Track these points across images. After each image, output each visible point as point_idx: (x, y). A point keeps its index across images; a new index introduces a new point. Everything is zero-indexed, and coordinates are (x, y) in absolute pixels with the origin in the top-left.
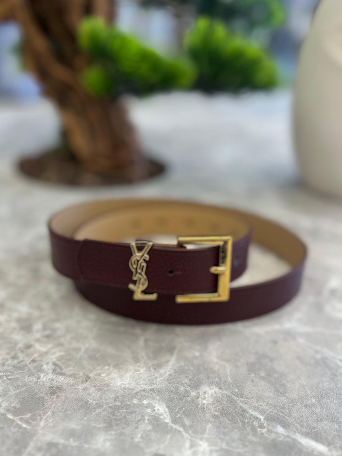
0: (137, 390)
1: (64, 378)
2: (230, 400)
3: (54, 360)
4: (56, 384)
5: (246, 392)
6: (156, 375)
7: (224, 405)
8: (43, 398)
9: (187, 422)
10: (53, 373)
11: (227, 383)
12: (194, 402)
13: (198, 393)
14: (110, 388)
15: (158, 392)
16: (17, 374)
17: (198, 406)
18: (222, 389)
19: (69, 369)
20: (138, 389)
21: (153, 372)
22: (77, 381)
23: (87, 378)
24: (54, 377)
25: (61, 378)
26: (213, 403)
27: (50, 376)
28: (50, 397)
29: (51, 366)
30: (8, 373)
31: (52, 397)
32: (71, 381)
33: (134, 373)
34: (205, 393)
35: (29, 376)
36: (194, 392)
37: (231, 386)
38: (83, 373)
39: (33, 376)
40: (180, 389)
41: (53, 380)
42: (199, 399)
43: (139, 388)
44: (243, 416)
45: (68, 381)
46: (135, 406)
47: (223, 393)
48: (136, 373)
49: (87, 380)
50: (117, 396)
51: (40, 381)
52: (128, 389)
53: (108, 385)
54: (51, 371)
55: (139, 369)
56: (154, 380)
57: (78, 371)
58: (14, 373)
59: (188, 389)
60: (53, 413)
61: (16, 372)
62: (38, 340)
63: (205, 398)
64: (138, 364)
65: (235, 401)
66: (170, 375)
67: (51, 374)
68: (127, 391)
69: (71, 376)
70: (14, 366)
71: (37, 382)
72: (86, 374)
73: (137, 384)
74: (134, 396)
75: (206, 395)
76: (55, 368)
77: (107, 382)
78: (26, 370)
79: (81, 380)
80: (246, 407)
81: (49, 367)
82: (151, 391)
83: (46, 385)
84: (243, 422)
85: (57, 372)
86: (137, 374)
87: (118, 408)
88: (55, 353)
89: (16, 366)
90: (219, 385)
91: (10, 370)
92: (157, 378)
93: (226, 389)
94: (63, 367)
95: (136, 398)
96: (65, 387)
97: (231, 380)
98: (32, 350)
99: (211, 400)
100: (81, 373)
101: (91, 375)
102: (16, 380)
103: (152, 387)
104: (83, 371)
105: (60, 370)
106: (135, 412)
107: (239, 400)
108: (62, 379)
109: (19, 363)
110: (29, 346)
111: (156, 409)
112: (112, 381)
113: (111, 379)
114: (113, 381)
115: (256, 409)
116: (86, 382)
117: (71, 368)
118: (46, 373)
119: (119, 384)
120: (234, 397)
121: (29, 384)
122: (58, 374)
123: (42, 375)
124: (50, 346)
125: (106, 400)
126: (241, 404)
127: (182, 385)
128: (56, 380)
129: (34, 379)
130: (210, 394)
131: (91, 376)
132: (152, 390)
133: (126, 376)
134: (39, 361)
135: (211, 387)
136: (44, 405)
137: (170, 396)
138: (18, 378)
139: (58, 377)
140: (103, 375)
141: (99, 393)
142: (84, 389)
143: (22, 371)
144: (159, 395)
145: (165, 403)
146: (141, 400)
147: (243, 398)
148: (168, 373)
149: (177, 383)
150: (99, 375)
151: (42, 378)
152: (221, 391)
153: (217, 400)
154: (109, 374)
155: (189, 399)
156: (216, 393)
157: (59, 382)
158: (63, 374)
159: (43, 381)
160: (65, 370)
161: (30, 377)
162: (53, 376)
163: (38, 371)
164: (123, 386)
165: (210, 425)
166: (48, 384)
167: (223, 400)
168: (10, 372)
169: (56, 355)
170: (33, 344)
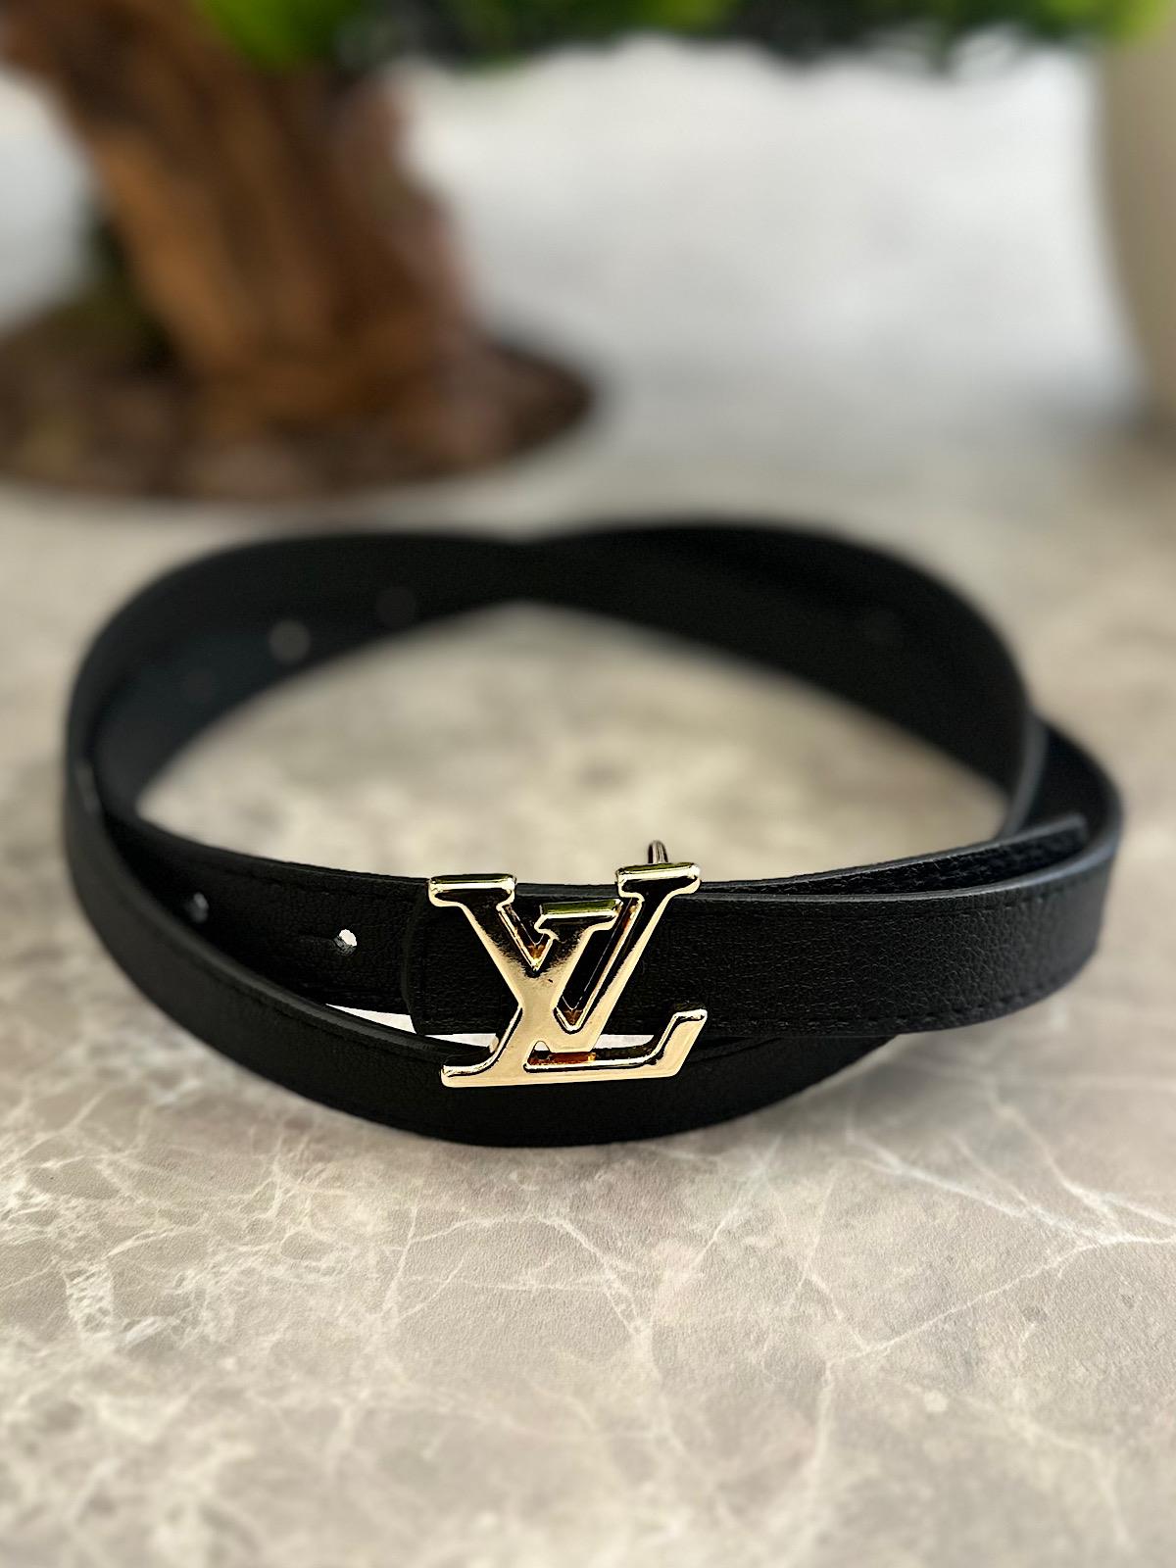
3: (207, 1490)
6: (751, 1546)
19: (291, 1543)
21: (733, 1531)
29: (192, 1533)
33: (634, 1544)
48: (642, 1543)
55: (660, 1519)
57: (344, 1552)
62: (100, 1377)
64: (648, 1488)
76: (217, 1541)
81: (184, 1539)
86: (653, 1547)
88: (203, 1451)
94: (261, 1533)
97: (1132, 1540)
98: (81, 1434)
117: (301, 1536)
124: (173, 1408)
134: (126, 1502)
169: (213, 1463)
170: (80, 1402)
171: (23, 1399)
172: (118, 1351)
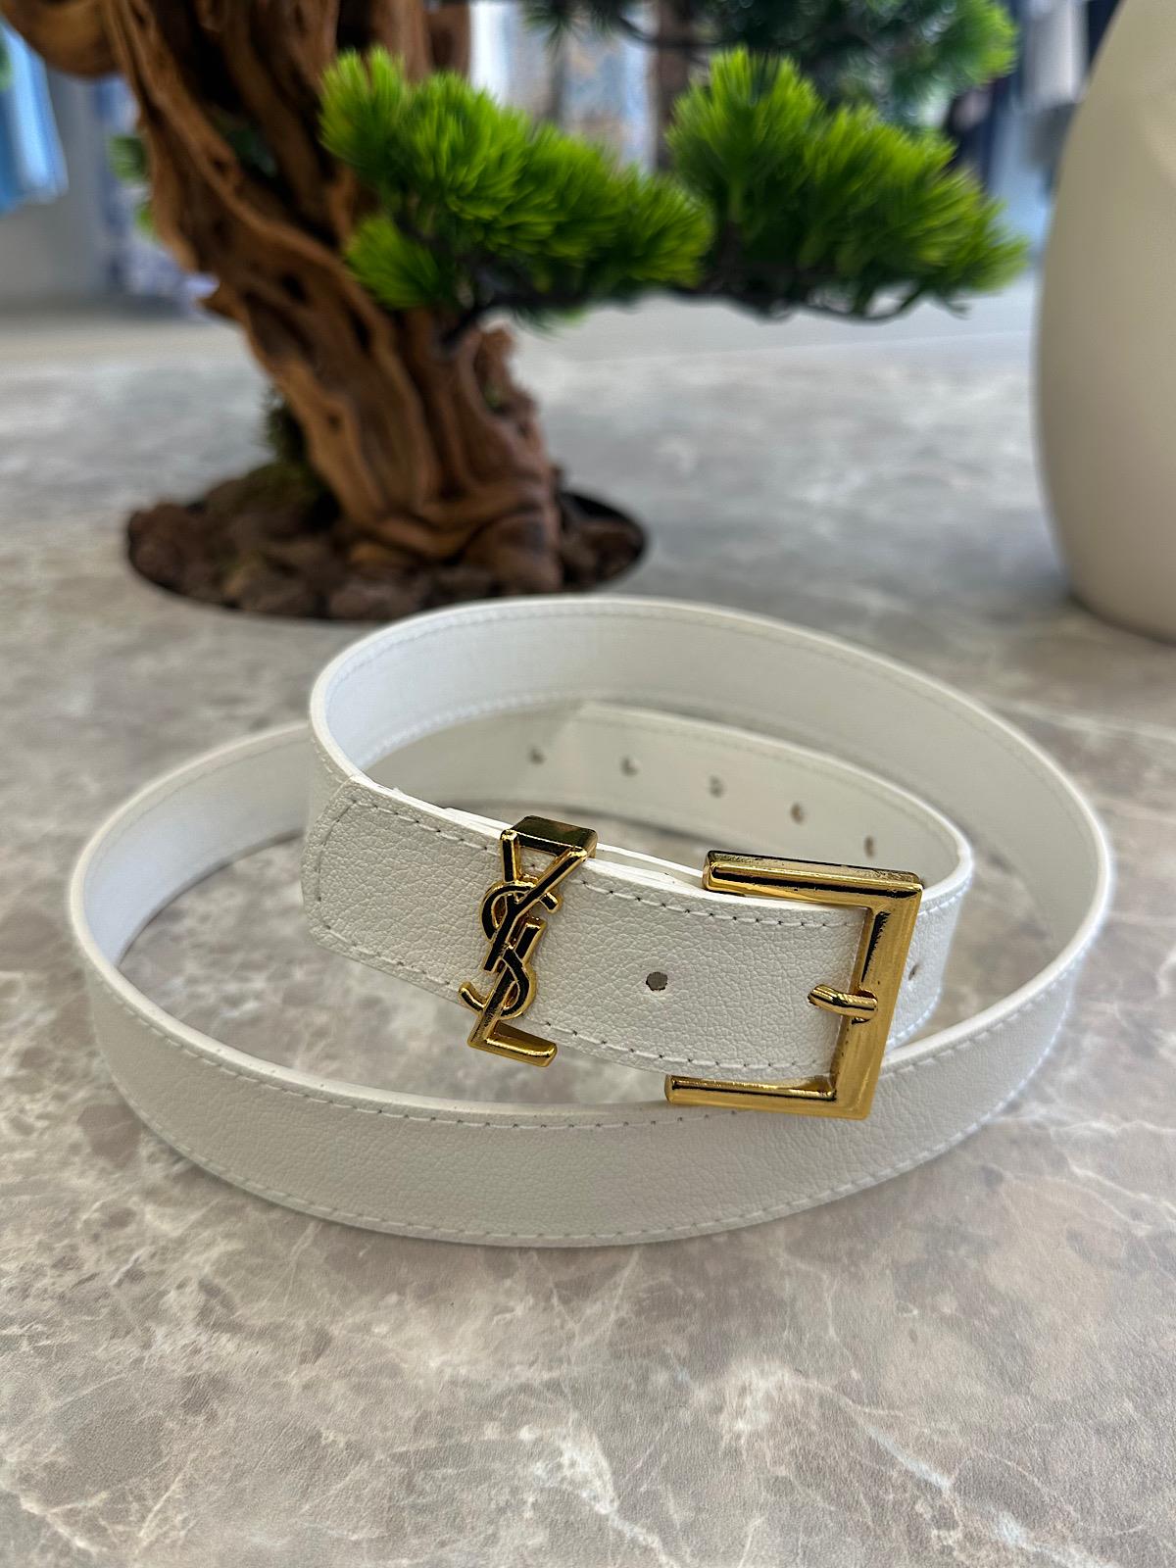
0: (498, 1387)
1: (236, 1340)
2: (834, 1417)
3: (207, 1270)
4: (206, 1367)
5: (890, 1384)
6: (570, 1325)
7: (811, 1434)
8: (157, 1425)
9: (677, 1512)
10: (198, 1324)
11: (823, 1348)
12: (703, 1429)
13: (719, 1393)
14: (399, 1381)
15: (575, 1391)
16: (72, 1329)
17: (716, 1442)
18: (806, 1375)
19: (257, 1307)
20: (503, 1381)
21: (559, 1314)
22: (283, 1356)
23: (321, 1344)
24: (203, 1338)
25: (226, 1344)
26: (772, 1431)
27: (190, 1334)
28: (184, 1423)
29: (193, 1297)
30: (40, 1327)
31: (190, 1419)
32: (260, 1353)
33: (489, 1319)
34: (743, 1391)
35: (112, 1338)
36: (706, 1386)
37: (837, 1360)
38: (307, 1324)
39: (128, 1338)
40: (653, 1378)
41: (197, 1351)
42: (723, 1418)
43: (507, 1379)
44: (878, 1478)
45: (251, 1357)
46: (489, 1450)
47: (808, 1390)
48: (496, 1319)
49: (318, 1352)
50: (426, 1415)
51: (151, 1356)
52: (467, 1383)
53: (394, 1371)
54: (192, 1314)
55: (512, 1304)
56: (561, 1346)
57: (290, 1315)
58: (59, 1324)
59: (683, 1376)
60: (190, 1486)
61: (67, 1322)
62: (151, 1194)
63: (745, 1411)
64: (508, 1283)
65: (850, 1418)
66: (621, 1323)
67: (192, 1325)
68: (461, 1393)
69: (261, 1335)
70: (62, 1297)
71: (139, 1361)
72: (317, 1325)
73: (501, 1363)
74: (488, 1410)
75: (748, 1401)
76: (207, 1301)
77: (392, 1355)
78: (105, 1311)
79: (298, 1348)
80: (887, 1441)
81: (184, 1301)
82: (548, 1389)
83: (174, 1371)
84: (876, 1503)
85: (213, 1319)
86: (502, 1322)
87: (428, 1461)
88: (209, 1245)
89: (68, 1295)
90: (794, 1358)
91: (46, 1313)
92: (574, 1335)
93: (819, 1373)
94: (237, 1300)
95: (493, 1419)
96: (238, 1378)
97: (838, 1335)
98: (130, 1229)
99: (764, 1417)
100: (300, 1324)
101: (336, 1331)
102: (64, 1352)
103: (555, 1374)
104: (306, 1315)
105: (225, 1311)
106: (485, 1476)
107: (865, 1413)
108: (231, 1347)
109: (81, 1282)
110: (119, 1219)
111: (565, 1460)
112: (410, 1352)
113: (408, 1345)
114: (414, 1353)
115: (924, 1448)
116: (318, 1357)
117: (264, 1303)
118: (177, 1324)
119: (434, 1364)
120: (845, 1402)
121: (110, 1369)
122: (218, 1326)
123: (160, 1332)
124: (194, 1216)
125: (385, 1429)
126: (872, 1431)
127: (664, 1361)
128: (210, 1352)
129: (129, 1348)
130: (760, 1395)
131: (336, 1333)
132: (554, 1386)
133: (461, 1330)
134: (152, 1273)
135: (767, 1367)
136: (157, 1455)
137: (618, 1408)
138: (71, 1345)
139: (218, 1338)
140: (380, 1329)
141: (362, 1404)
142: (306, 1387)
143: (89, 1318)
144: (576, 1407)
145: (600, 1436)
146: (512, 1425)
147: (878, 1405)
148: (613, 1317)
149: (644, 1356)
150: (365, 1328)
151: (159, 1343)
152: (801, 1381)
153: (787, 1419)
154: (398, 1327)
155: (685, 1416)
156: (784, 1390)
157: (219, 1359)
158: (234, 1328)
159: (161, 1357)
160: (241, 1312)
161: (115, 1341)
162: (199, 1335)
163: (148, 1317)
164: (448, 1371)
165: (758, 1521)
166: (179, 1370)
167: (806, 1414)
168: (46, 1323)
169: (215, 1253)
170: (135, 1208)
171: (97, 1205)
172: (167, 1177)
